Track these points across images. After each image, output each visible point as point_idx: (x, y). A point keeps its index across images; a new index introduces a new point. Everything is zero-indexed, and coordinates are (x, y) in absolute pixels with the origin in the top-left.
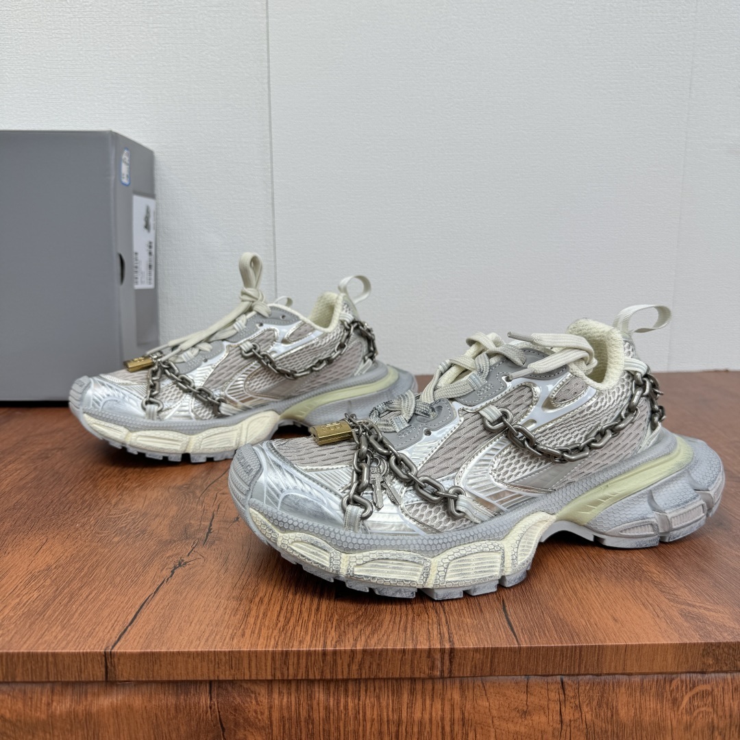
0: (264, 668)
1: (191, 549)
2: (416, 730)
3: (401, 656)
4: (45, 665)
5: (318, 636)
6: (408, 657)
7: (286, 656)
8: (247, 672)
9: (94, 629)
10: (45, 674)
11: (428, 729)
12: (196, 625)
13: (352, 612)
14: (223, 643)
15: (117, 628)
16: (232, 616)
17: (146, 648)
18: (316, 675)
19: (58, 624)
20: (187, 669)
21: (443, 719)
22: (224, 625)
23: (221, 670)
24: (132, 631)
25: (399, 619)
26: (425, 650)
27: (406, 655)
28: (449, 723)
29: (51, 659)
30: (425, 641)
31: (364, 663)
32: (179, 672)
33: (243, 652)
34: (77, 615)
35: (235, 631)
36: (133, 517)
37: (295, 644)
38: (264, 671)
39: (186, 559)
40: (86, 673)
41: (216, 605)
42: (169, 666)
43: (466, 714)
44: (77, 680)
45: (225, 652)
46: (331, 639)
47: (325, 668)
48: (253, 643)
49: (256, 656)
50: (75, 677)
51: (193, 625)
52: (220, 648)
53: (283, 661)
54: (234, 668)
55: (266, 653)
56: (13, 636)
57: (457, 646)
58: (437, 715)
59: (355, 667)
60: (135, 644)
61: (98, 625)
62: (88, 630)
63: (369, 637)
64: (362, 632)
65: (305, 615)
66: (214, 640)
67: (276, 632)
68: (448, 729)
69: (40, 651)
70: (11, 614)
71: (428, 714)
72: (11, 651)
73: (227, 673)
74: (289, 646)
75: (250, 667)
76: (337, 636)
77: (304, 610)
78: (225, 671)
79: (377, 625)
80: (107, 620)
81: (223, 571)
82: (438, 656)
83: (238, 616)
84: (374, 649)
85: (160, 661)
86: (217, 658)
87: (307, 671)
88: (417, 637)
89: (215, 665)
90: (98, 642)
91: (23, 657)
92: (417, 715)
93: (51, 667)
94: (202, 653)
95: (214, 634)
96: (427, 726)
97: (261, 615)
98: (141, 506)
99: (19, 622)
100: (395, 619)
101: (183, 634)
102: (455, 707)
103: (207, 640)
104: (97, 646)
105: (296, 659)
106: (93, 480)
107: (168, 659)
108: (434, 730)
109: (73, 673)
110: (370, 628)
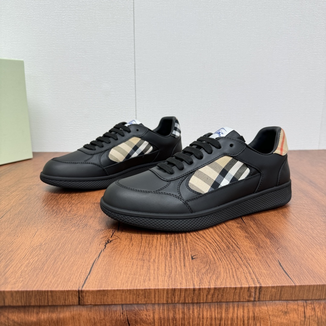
0: (162, 297)
1: (112, 234)
2: (229, 322)
3: (234, 290)
4: (46, 297)
5: (189, 280)
6: (238, 291)
7: (174, 291)
8: (153, 299)
9: (71, 277)
10: (46, 301)
11: (236, 322)
12: (123, 274)
13: (203, 267)
14: (140, 284)
15: (82, 277)
16: (141, 269)
17: (100, 288)
18: (190, 300)
19: (51, 274)
20: (122, 298)
21: (243, 317)
22: (138, 274)
23: (139, 299)
24: (91, 278)
25: (228, 271)
26: (246, 288)
27: (237, 290)
28: (247, 319)
29: (49, 294)
30: (246, 283)
31: (214, 294)
32: (117, 300)
33: (152, 289)
34: (60, 269)
35: (145, 278)
36: (80, 218)
37: (178, 284)
38: (162, 299)
39: (111, 239)
40: (68, 301)
41: (131, 263)
42: (112, 297)
43: (256, 314)
44: (64, 304)
45: (142, 290)
46: (196, 282)
47: (194, 297)
48: (156, 284)
49: (158, 291)
50: (63, 303)
51: (122, 274)
52: (139, 287)
53: (172, 294)
54: (146, 298)
55: (164, 290)
56: (28, 281)
57: (263, 285)
58: (240, 314)
59: (210, 297)
60: (94, 285)
61: (72, 275)
62: (67, 278)
63: (215, 281)
64: (211, 278)
65: (179, 269)
66: (135, 283)
67: (166, 278)
68: (246, 322)
69: (44, 289)
70: (26, 269)
71: (236, 314)
72: (28, 290)
73: (143, 300)
74: (175, 286)
75: (155, 297)
76: (199, 280)
77: (177, 266)
78: (142, 299)
79: (218, 274)
80: (76, 272)
81: (131, 245)
82: (253, 290)
83: (144, 269)
84: (220, 287)
85: (108, 294)
86: (138, 293)
87: (185, 299)
88: (240, 280)
89: (136, 296)
90: (74, 284)
91: (35, 293)
92: (230, 316)
93: (50, 298)
94: (130, 290)
95: (134, 279)
96: (236, 320)
97: (156, 269)
98: (82, 213)
99: (30, 274)
100: (226, 271)
101: (118, 279)
102: (250, 310)
103: (131, 283)
104: (74, 287)
105: (179, 292)
106: (56, 200)
107: (112, 293)
108: (239, 323)
109: (62, 301)
110: (215, 276)
